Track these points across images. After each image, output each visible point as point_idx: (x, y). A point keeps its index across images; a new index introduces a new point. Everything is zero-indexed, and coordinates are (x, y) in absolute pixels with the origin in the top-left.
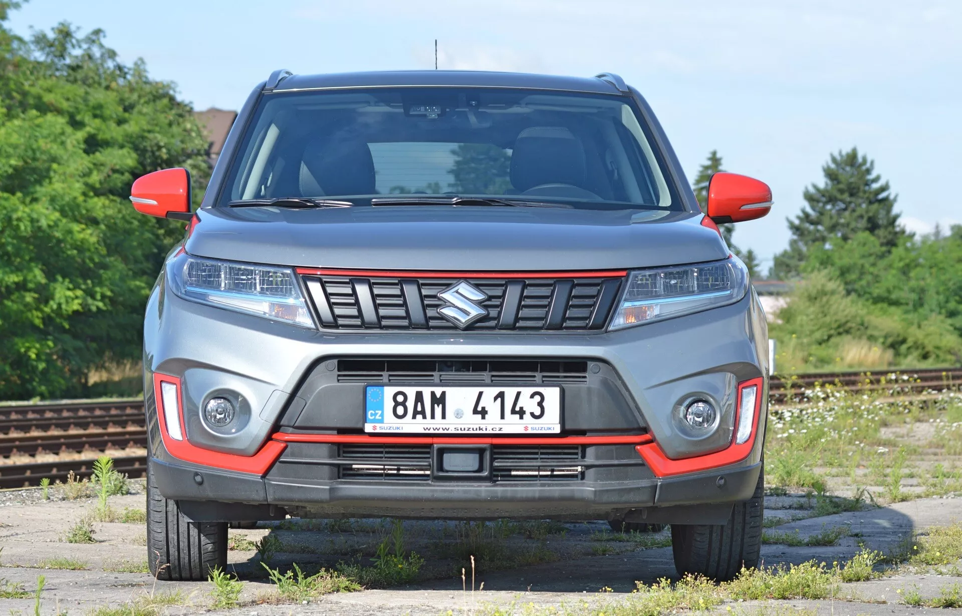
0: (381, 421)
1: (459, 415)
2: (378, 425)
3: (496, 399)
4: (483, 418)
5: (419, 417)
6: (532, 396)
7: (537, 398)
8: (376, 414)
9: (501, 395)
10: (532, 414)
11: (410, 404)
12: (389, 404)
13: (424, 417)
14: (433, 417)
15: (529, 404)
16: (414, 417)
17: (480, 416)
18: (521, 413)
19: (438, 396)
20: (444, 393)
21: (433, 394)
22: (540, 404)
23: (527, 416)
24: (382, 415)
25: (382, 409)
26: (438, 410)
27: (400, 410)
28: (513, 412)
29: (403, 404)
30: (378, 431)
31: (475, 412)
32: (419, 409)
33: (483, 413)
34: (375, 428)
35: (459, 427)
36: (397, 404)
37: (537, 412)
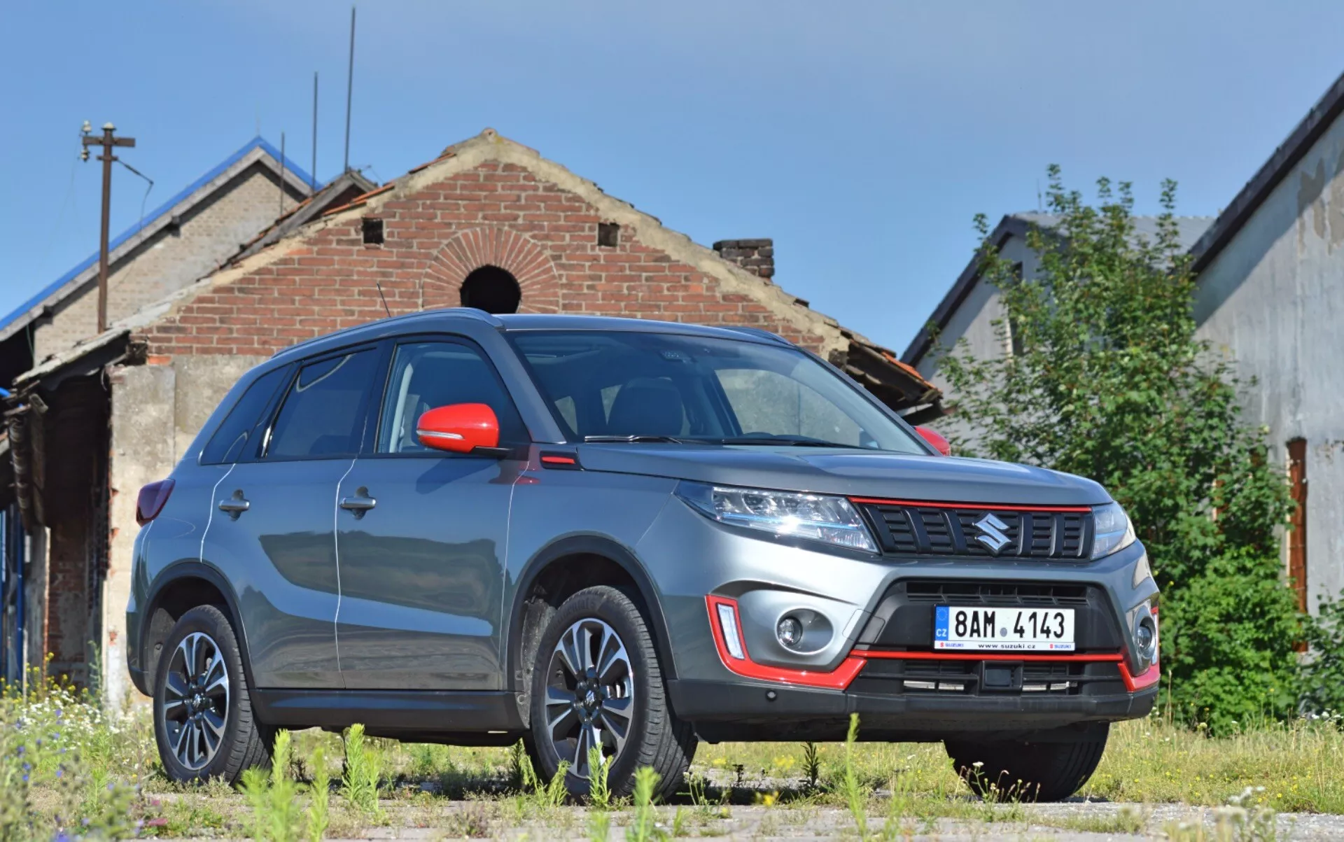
0: (946, 639)
1: (1004, 632)
2: (945, 642)
3: (1030, 618)
4: (1021, 636)
5: (975, 635)
6: (1056, 617)
7: (1059, 619)
8: (941, 633)
9: (1034, 616)
10: (1055, 633)
11: (969, 623)
12: (952, 623)
13: (979, 635)
14: (985, 635)
15: (1053, 624)
16: (971, 635)
17: (1018, 635)
18: (1047, 632)
19: (990, 615)
20: (993, 614)
21: (986, 614)
22: (1061, 624)
23: (1052, 635)
24: (947, 633)
25: (946, 626)
26: (989, 628)
27: (961, 629)
28: (1043, 631)
29: (963, 623)
30: (945, 647)
31: (1016, 631)
32: (975, 627)
33: (1021, 631)
34: (942, 645)
35: (1004, 644)
36: (959, 623)
37: (1059, 632)
